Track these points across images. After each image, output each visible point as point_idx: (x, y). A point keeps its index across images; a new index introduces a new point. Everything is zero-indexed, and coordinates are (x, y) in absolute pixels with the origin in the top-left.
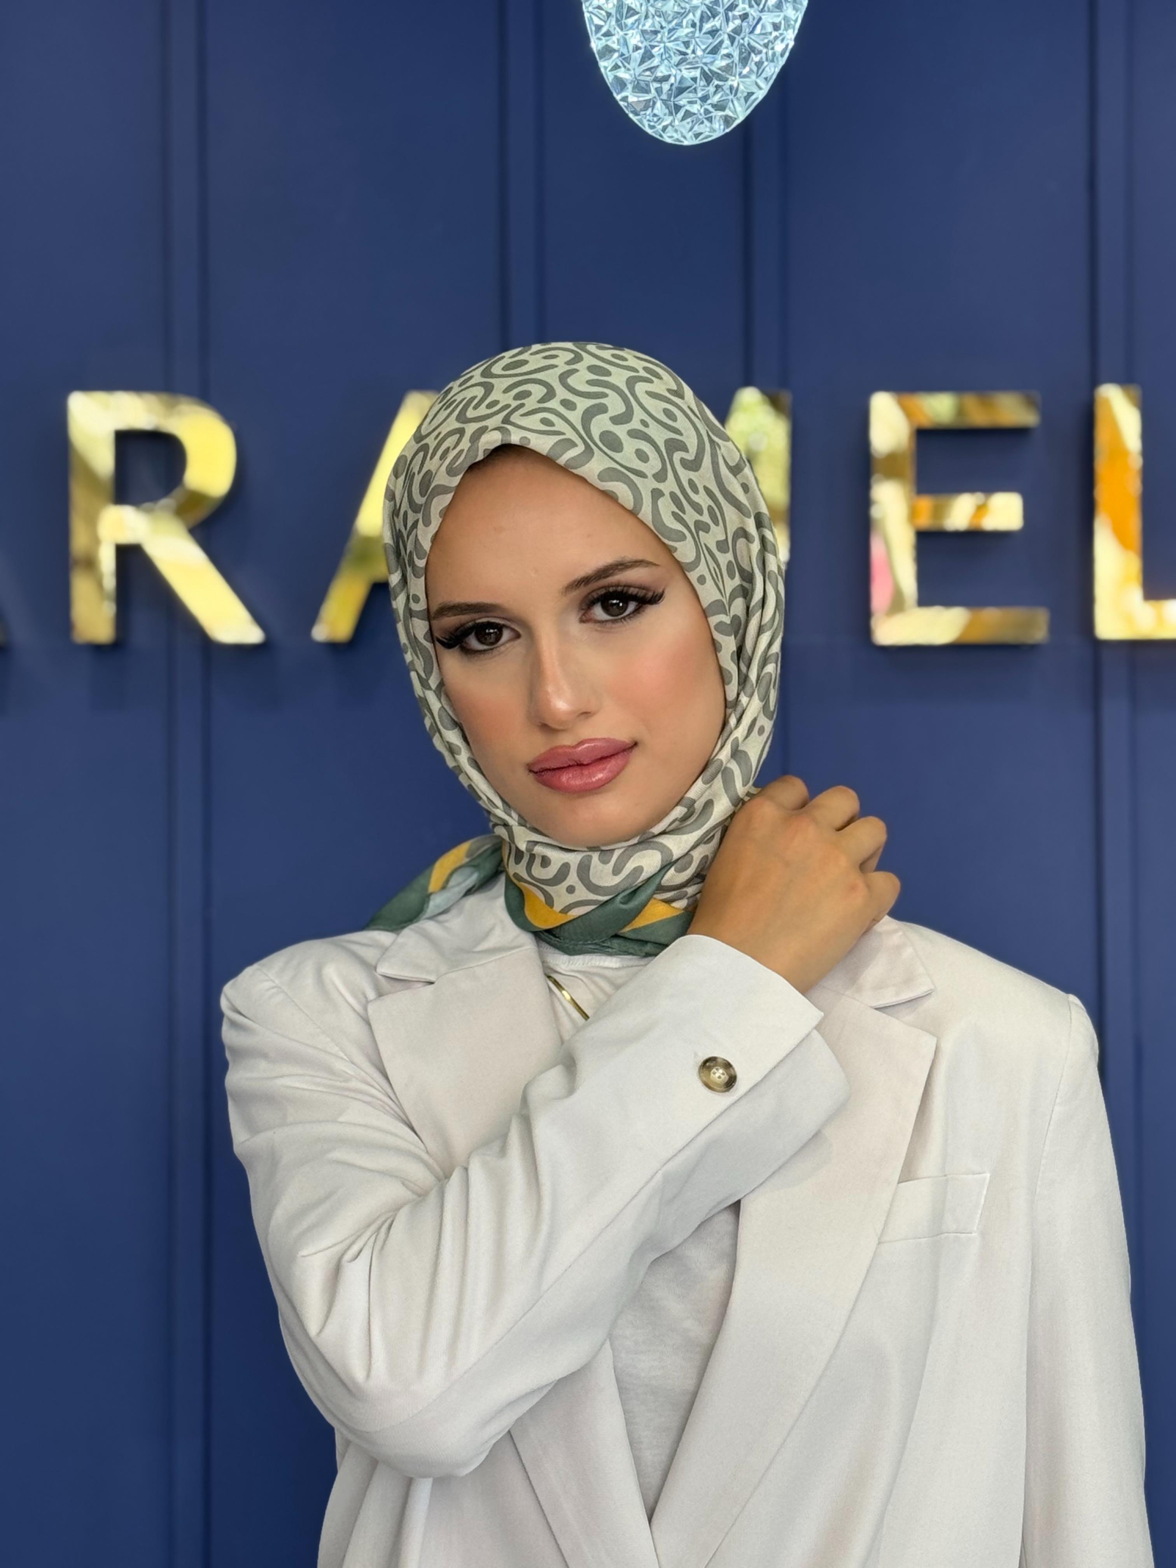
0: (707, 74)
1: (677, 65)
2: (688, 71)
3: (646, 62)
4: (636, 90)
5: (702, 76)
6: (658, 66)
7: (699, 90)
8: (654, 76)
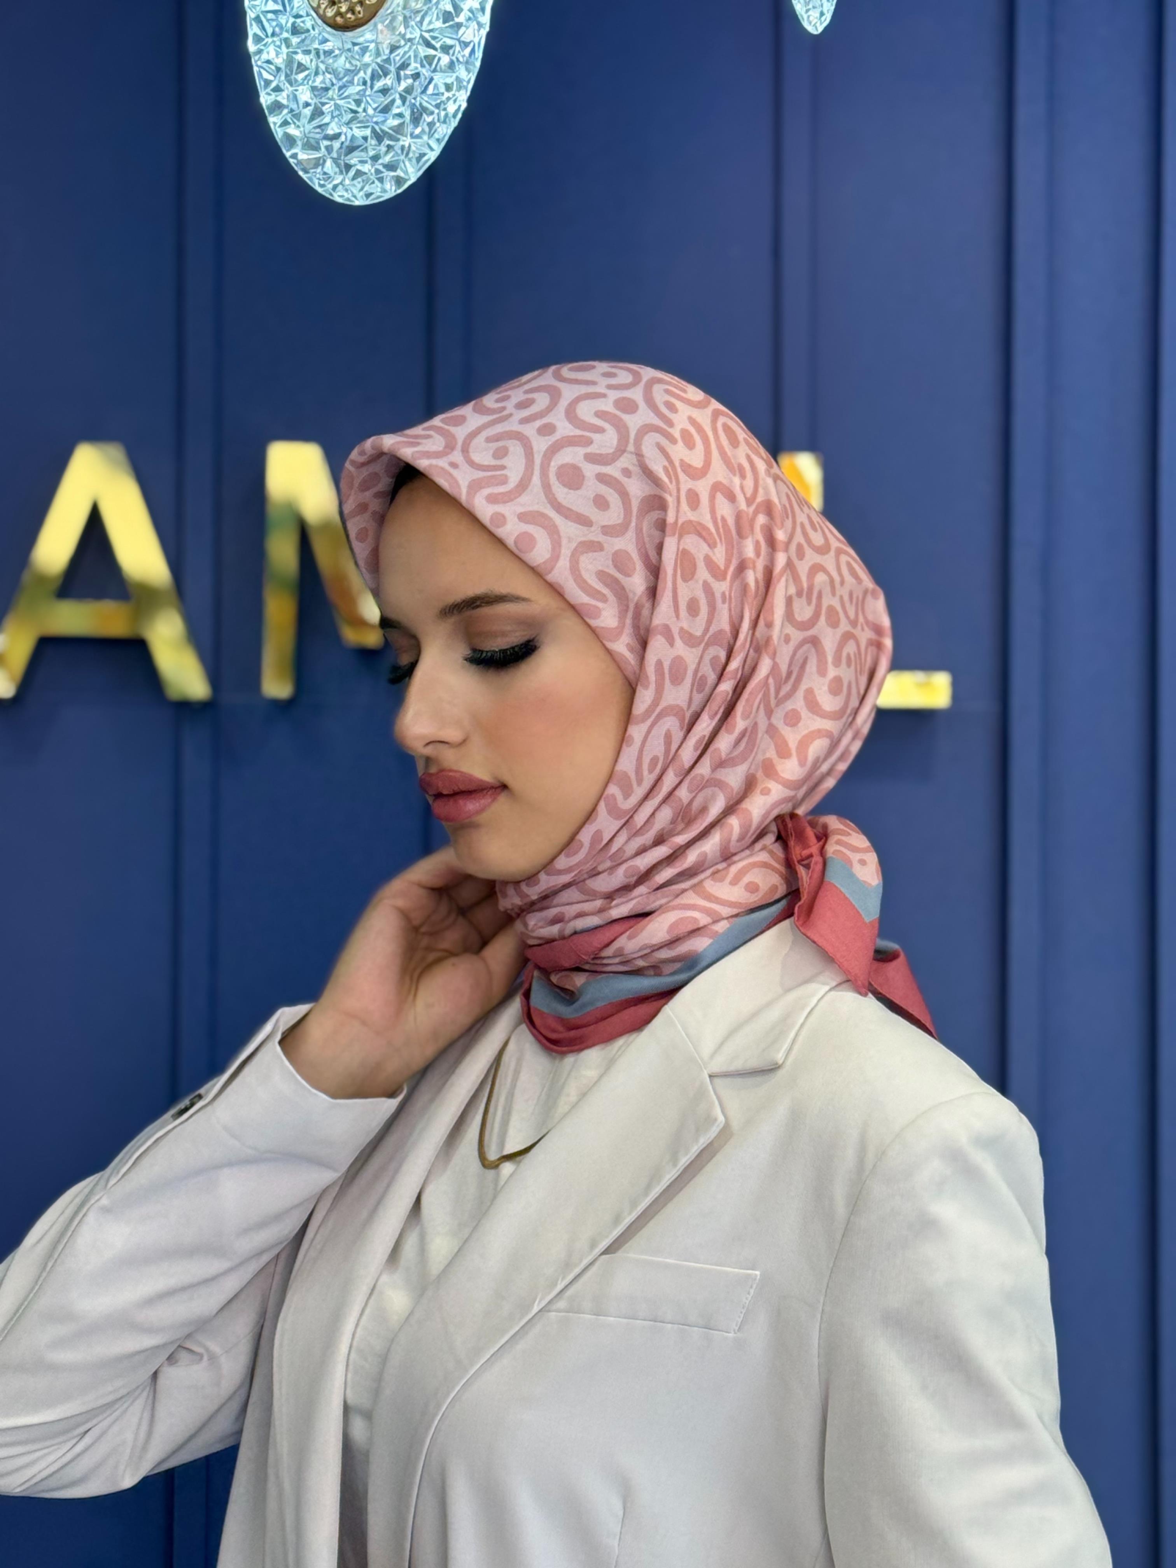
0: (378, 133)
1: (348, 124)
2: (359, 130)
3: (315, 119)
4: (306, 147)
5: (373, 135)
6: (327, 124)
7: (369, 149)
8: (323, 134)
